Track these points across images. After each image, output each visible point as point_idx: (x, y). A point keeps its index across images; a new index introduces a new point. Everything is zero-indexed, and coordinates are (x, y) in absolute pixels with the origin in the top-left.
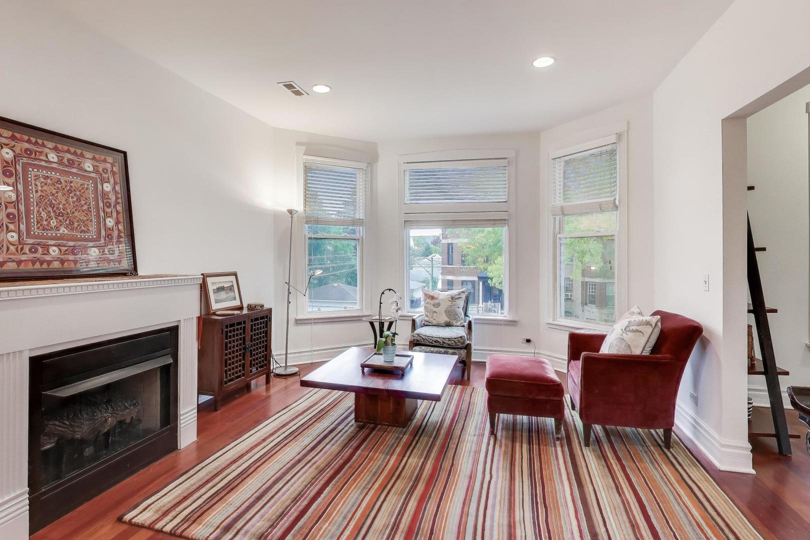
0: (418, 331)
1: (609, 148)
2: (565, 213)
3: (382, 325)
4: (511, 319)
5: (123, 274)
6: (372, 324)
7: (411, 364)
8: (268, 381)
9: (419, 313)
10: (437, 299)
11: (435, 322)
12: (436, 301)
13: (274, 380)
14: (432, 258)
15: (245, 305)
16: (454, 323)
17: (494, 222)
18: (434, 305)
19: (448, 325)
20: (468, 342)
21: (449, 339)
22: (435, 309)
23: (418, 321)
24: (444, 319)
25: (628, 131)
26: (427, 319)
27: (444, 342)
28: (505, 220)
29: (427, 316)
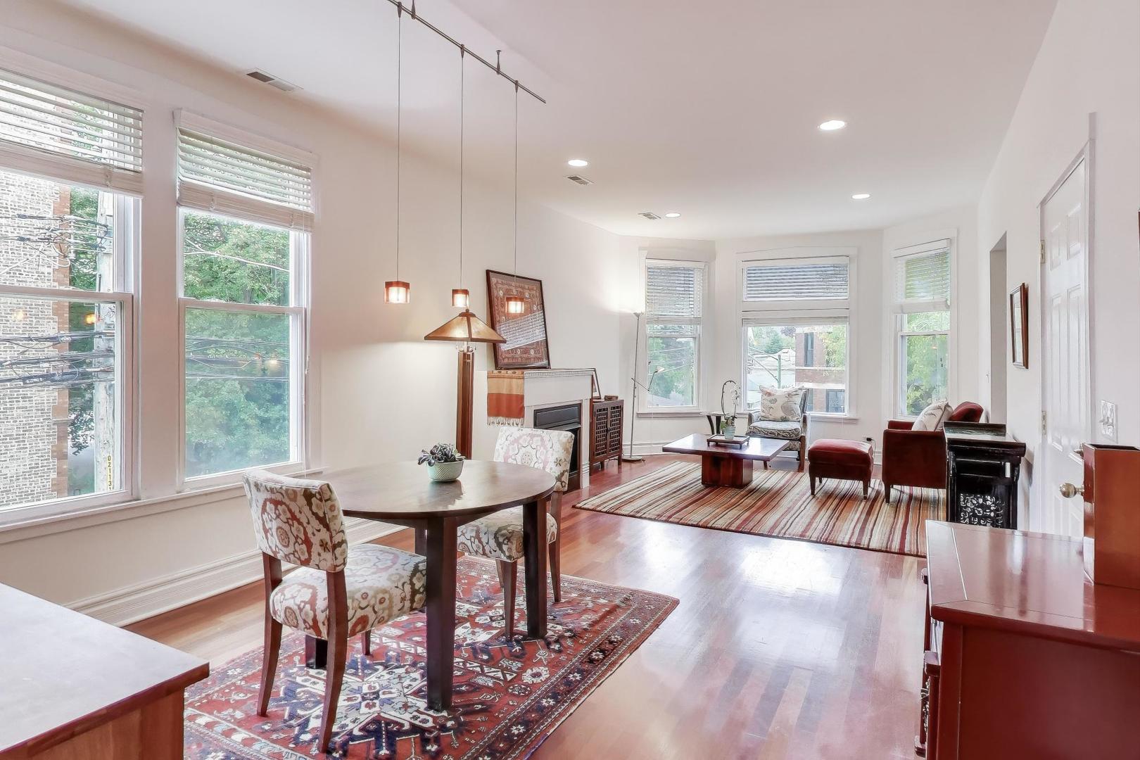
0: (754, 424)
1: (941, 251)
2: (904, 311)
3: (718, 418)
4: (852, 417)
5: (545, 368)
6: (709, 418)
7: (748, 441)
8: (619, 464)
9: (757, 409)
10: (774, 395)
11: (771, 418)
12: (773, 398)
13: (623, 464)
14: (779, 356)
15: (603, 397)
16: (790, 417)
17: (835, 319)
18: (770, 401)
19: (784, 420)
20: (803, 435)
21: (784, 432)
22: (772, 405)
23: (755, 416)
24: (781, 414)
25: (957, 237)
26: (763, 414)
27: (778, 434)
28: (846, 317)
29: (763, 411)
